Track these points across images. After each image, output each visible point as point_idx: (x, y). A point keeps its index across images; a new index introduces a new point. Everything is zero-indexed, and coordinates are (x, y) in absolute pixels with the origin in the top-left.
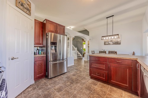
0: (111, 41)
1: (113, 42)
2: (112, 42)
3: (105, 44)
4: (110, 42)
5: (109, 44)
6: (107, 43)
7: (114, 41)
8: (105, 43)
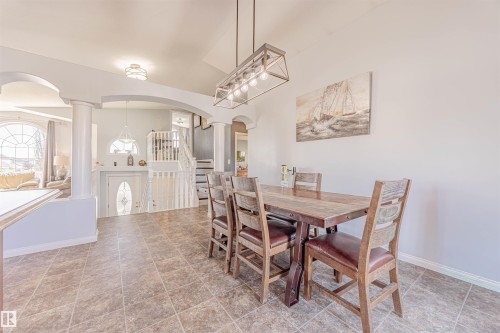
0: (326, 118)
1: (331, 122)
2: (327, 123)
3: (299, 138)
4: (318, 127)
5: (316, 136)
6: (306, 132)
7: (338, 117)
8: (298, 134)
